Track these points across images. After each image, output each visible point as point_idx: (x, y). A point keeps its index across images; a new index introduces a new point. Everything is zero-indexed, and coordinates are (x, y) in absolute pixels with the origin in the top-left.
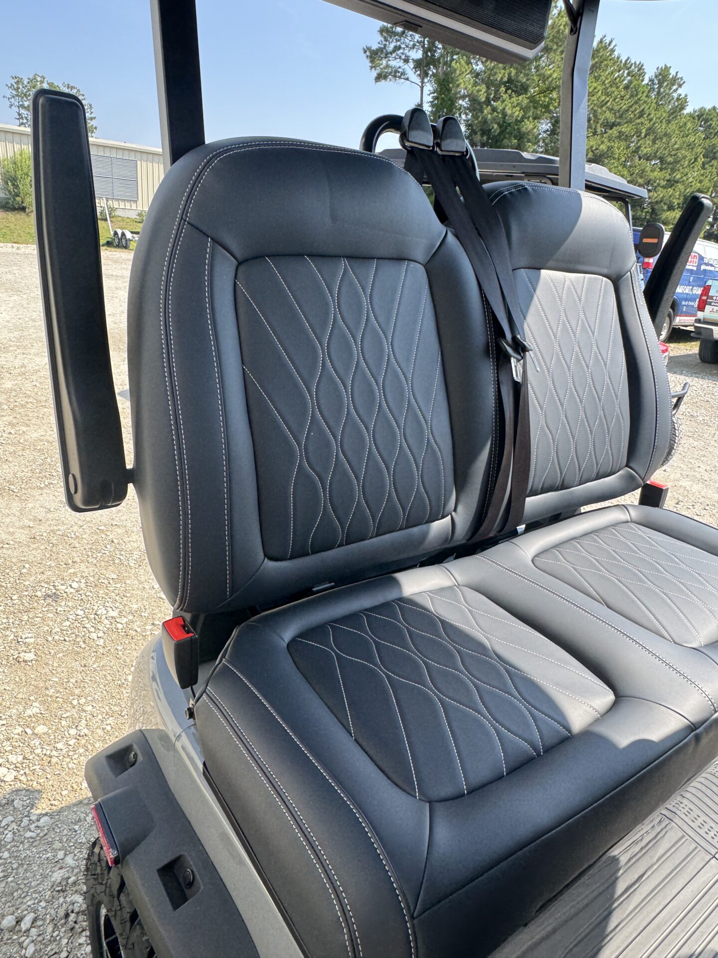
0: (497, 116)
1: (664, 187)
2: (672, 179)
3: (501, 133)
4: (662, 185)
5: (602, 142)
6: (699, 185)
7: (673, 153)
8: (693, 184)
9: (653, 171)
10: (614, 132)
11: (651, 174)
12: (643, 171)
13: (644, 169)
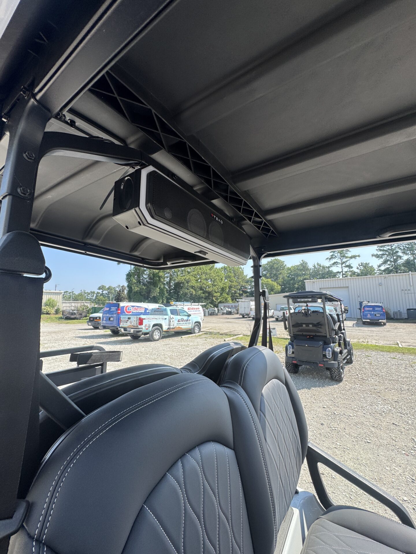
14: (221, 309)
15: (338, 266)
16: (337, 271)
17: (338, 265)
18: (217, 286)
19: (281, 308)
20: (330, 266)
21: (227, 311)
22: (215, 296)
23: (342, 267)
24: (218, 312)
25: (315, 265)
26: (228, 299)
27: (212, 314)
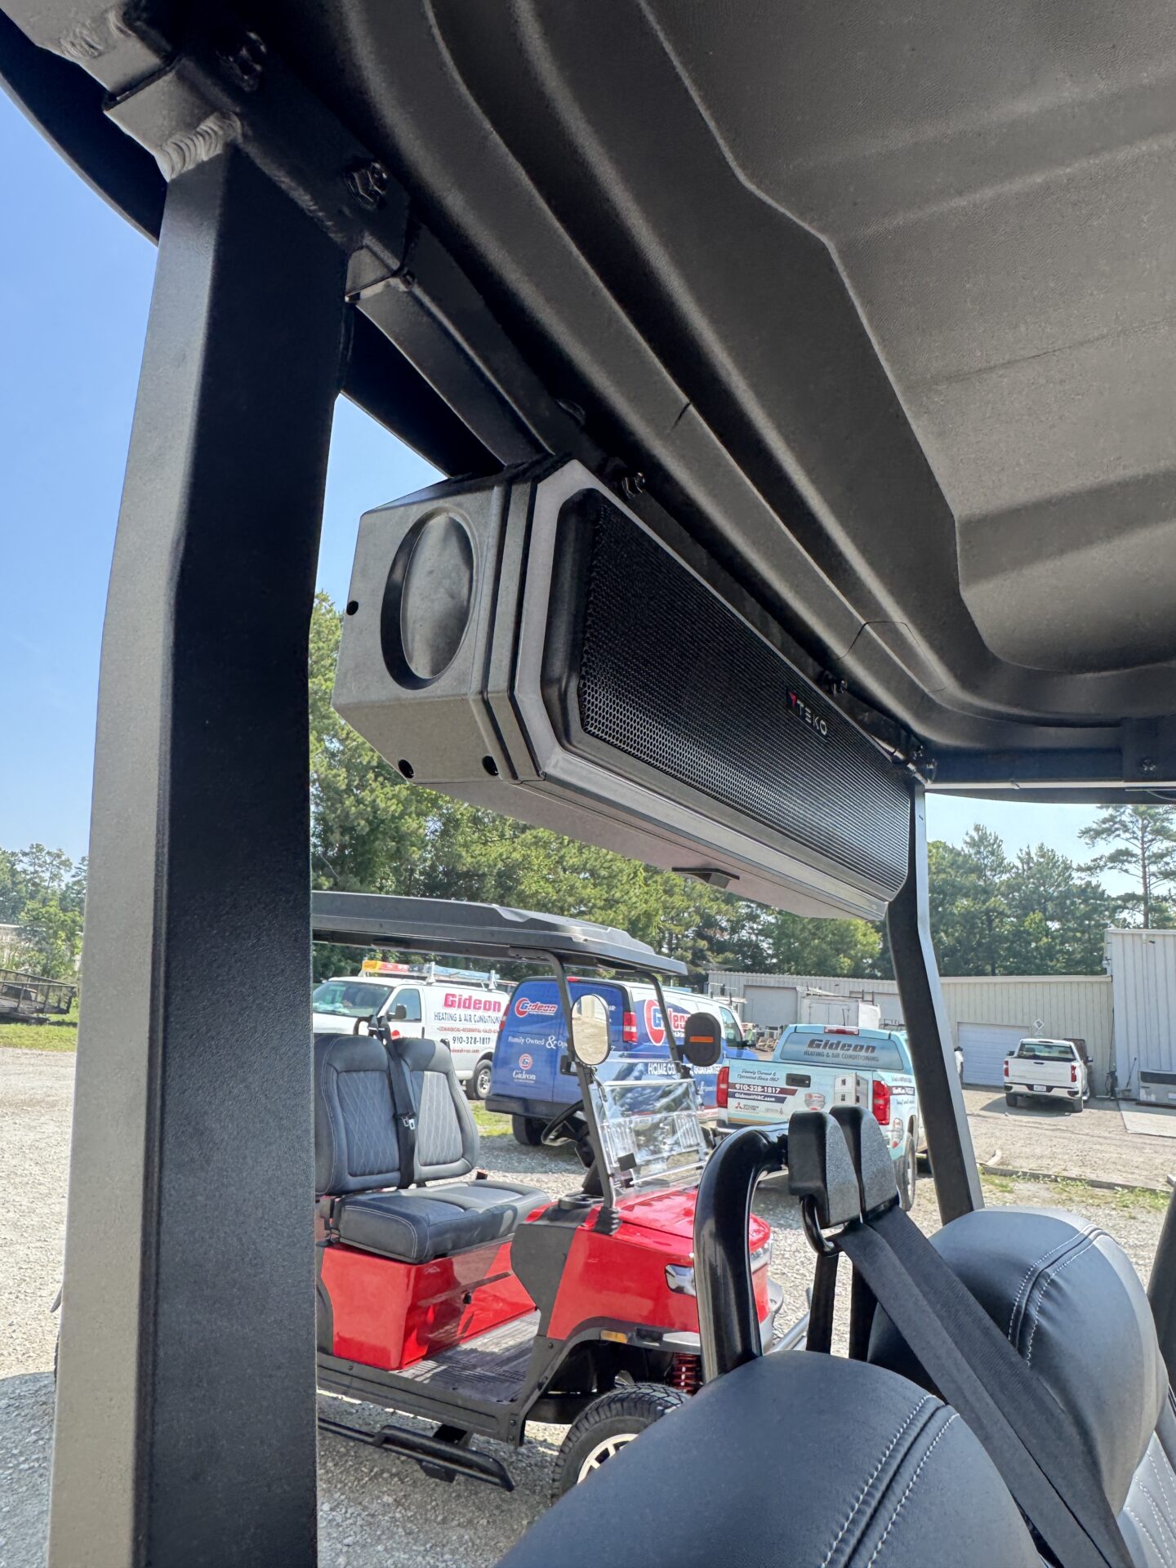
0: (365, 810)
1: (601, 908)
2: (611, 897)
3: (372, 831)
4: (599, 905)
5: (515, 850)
6: (645, 906)
7: (606, 865)
8: (638, 904)
9: (585, 887)
10: (528, 836)
11: (583, 891)
12: (572, 887)
13: (574, 885)
15: (1126, 871)
16: (1122, 893)
17: (1127, 866)
19: (1023, 1045)
20: (1091, 864)
23: (1144, 878)
25: (1028, 854)
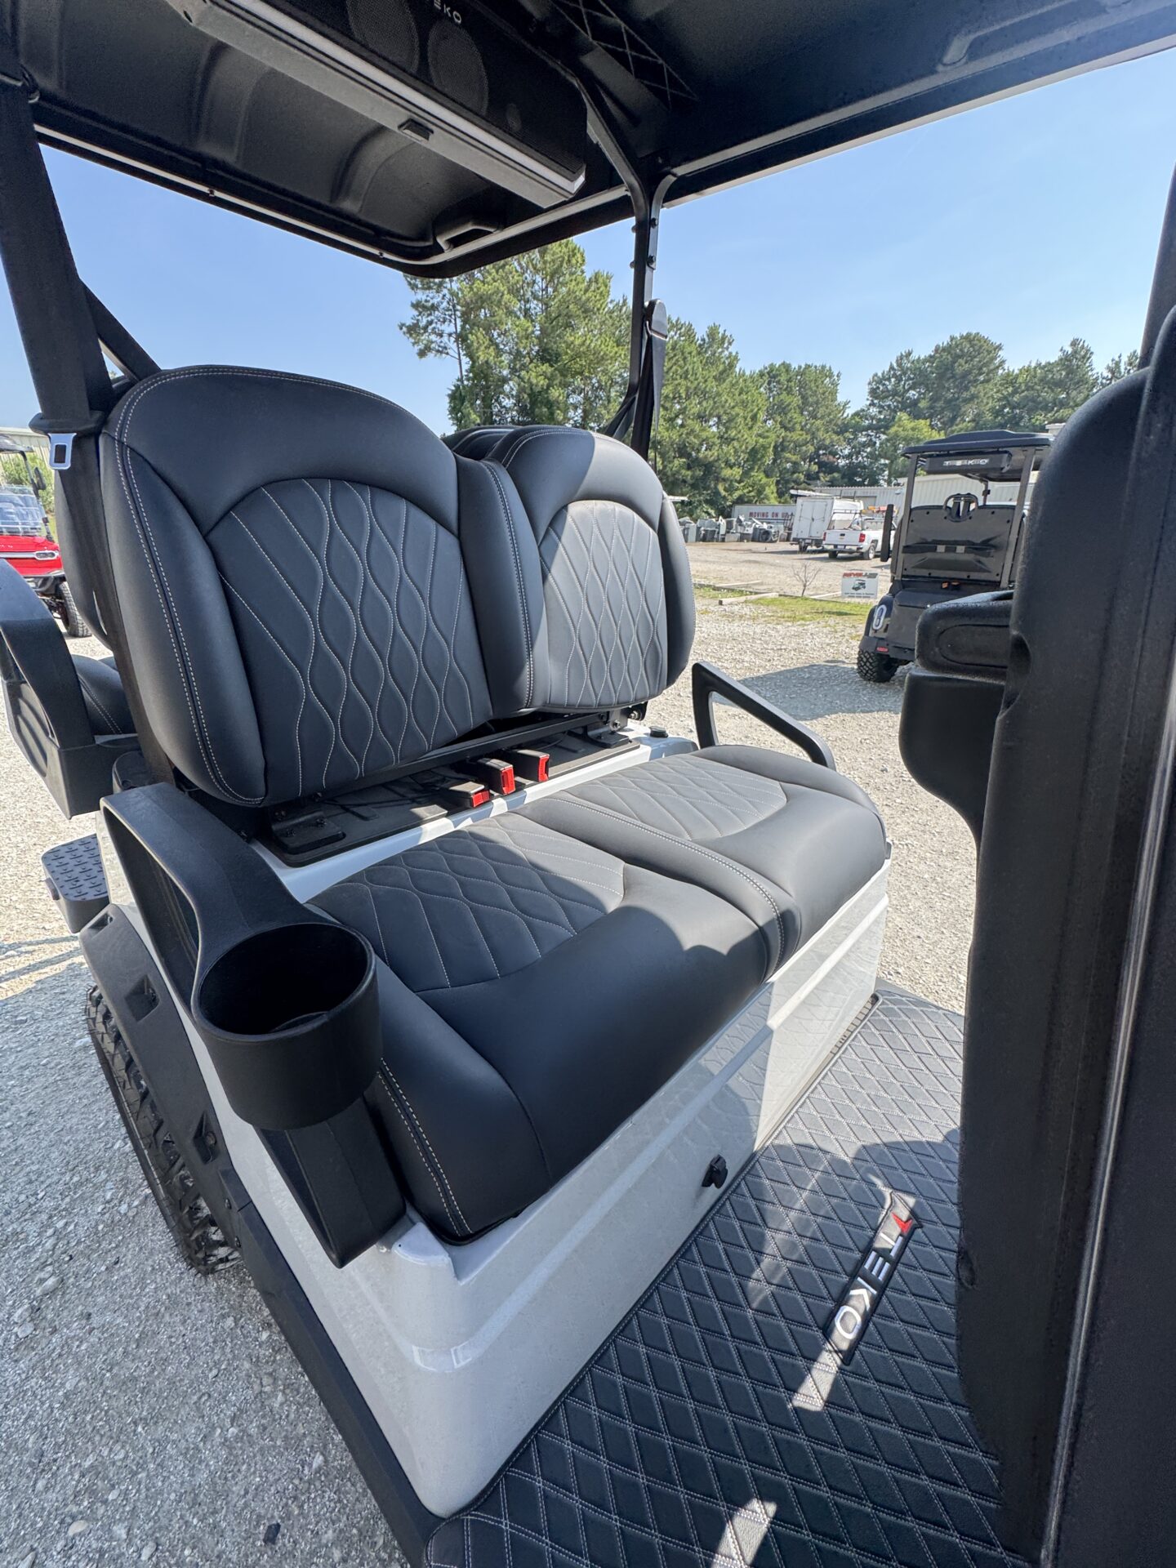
14: (739, 522)
18: (735, 443)
21: (755, 529)
22: (724, 480)
24: (728, 532)
26: (768, 491)
27: (709, 537)
